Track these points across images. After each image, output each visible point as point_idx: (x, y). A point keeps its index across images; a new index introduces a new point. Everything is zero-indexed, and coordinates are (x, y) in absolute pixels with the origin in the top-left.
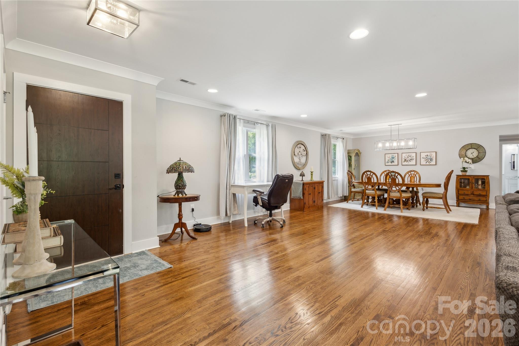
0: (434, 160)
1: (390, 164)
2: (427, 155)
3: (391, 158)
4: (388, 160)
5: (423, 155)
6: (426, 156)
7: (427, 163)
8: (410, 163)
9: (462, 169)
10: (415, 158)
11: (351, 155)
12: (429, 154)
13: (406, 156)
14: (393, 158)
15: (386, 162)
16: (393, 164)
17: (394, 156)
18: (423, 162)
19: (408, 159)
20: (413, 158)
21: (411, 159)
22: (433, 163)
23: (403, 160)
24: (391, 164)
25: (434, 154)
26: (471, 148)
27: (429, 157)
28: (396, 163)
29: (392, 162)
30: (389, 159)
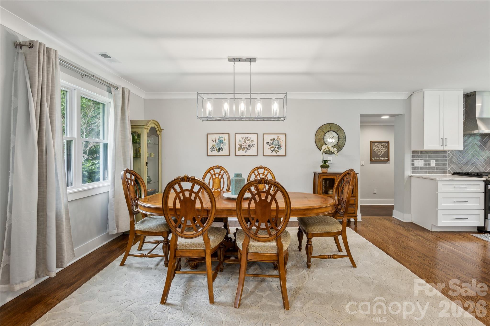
0: (283, 148)
1: (215, 153)
2: (274, 139)
3: (217, 142)
4: (213, 146)
5: (268, 139)
6: (271, 140)
7: (274, 153)
8: (249, 152)
9: (322, 164)
10: (255, 143)
11: (139, 131)
12: (275, 137)
13: (241, 140)
14: (221, 142)
15: (209, 149)
16: (221, 153)
17: (223, 139)
18: (268, 152)
19: (245, 144)
20: (253, 143)
21: (251, 146)
22: (282, 152)
23: (238, 146)
24: (217, 153)
25: (282, 137)
26: (330, 130)
27: (276, 143)
28: (226, 152)
29: (220, 149)
30: (214, 143)
